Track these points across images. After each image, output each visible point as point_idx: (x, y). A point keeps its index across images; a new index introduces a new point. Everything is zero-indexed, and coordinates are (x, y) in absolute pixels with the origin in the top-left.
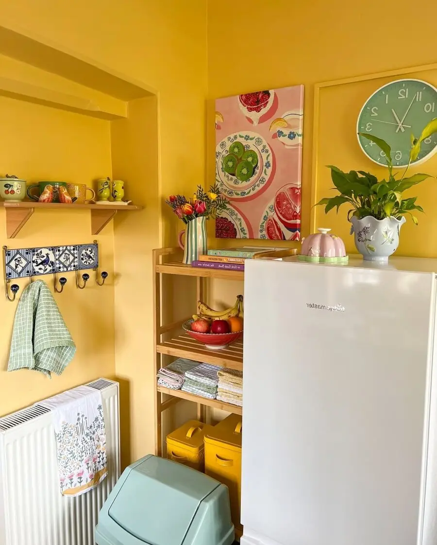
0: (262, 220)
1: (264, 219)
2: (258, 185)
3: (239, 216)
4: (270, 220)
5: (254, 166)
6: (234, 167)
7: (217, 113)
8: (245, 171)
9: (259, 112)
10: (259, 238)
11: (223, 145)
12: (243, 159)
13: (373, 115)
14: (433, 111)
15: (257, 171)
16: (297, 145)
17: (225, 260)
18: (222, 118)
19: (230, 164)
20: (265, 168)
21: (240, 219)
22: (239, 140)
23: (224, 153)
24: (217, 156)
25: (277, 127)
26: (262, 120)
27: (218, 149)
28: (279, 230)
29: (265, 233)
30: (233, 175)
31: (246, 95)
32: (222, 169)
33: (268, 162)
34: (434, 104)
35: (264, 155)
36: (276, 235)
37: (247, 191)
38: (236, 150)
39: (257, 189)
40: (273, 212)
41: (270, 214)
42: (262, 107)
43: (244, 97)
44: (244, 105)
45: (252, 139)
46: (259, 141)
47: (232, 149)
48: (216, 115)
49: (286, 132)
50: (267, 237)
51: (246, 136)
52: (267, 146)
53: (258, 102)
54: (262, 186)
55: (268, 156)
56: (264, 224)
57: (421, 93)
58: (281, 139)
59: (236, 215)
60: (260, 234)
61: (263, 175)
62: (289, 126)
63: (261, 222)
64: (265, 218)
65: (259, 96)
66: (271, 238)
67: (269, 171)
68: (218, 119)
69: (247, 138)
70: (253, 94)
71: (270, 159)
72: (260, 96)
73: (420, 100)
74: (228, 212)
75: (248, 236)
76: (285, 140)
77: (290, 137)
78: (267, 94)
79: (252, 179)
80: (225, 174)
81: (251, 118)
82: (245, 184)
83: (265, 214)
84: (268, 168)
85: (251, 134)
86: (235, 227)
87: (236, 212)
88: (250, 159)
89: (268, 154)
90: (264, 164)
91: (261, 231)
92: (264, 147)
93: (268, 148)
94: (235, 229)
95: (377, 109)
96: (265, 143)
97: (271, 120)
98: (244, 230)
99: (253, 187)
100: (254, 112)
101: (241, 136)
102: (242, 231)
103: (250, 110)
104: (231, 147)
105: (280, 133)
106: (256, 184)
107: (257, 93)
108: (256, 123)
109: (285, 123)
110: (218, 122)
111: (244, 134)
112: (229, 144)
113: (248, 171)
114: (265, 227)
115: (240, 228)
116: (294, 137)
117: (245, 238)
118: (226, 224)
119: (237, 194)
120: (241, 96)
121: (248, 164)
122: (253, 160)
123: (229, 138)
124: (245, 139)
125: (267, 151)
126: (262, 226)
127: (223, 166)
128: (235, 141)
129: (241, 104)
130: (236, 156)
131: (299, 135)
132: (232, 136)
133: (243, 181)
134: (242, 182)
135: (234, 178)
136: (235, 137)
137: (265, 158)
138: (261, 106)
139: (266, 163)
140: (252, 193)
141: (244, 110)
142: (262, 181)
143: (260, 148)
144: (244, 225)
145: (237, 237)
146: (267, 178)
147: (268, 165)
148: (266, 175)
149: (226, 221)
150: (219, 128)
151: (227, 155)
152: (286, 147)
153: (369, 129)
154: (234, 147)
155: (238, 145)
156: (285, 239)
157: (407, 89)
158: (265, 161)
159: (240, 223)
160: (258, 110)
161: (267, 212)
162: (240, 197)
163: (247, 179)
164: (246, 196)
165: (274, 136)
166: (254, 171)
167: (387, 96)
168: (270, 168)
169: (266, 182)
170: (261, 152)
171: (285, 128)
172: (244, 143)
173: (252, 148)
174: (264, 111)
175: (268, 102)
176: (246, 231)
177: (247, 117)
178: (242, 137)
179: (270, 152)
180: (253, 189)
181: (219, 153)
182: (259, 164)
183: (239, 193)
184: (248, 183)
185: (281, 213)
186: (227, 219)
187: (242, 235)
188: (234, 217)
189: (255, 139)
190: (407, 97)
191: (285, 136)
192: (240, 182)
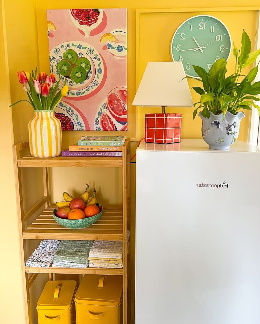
0: (97, 116)
1: (98, 115)
2: (92, 87)
3: (76, 112)
4: (104, 115)
5: (87, 71)
6: (69, 70)
7: (48, 22)
8: (79, 75)
9: (90, 26)
10: (95, 130)
11: (56, 51)
12: (76, 64)
13: (182, 39)
14: (221, 40)
15: (90, 75)
16: (125, 57)
17: (96, 149)
18: (55, 27)
19: (65, 68)
20: (97, 73)
21: (76, 115)
22: (72, 48)
23: (58, 58)
24: (51, 60)
25: (107, 41)
26: (94, 33)
27: (52, 54)
28: (112, 123)
29: (99, 125)
30: (68, 77)
31: (77, 10)
32: (56, 71)
33: (100, 69)
34: (222, 35)
35: (96, 63)
36: (109, 127)
37: (82, 92)
38: (70, 56)
39: (91, 90)
40: (106, 109)
41: (104, 110)
42: (92, 23)
43: (75, 12)
44: (76, 19)
45: (84, 48)
46: (91, 51)
47: (65, 55)
48: (48, 24)
49: (115, 45)
50: (102, 129)
51: (79, 45)
52: (99, 55)
53: (89, 17)
54: (95, 88)
55: (100, 63)
56: (99, 119)
57: (214, 26)
58: (111, 50)
59: (73, 111)
60: (95, 126)
61: (96, 79)
62: (117, 41)
63: (96, 117)
64: (100, 113)
65: (89, 12)
66: (105, 130)
67: (101, 76)
68: (50, 28)
69: (80, 47)
70: (83, 10)
71: (102, 66)
72: (91, 12)
73: (213, 32)
74: (64, 108)
75: (84, 128)
76: (114, 51)
77: (118, 50)
78: (96, 12)
79: (86, 82)
80: (60, 75)
81: (83, 31)
82: (79, 85)
83: (99, 110)
84: (100, 74)
85: (84, 45)
86: (72, 121)
87: (72, 109)
88: (83, 65)
89: (99, 62)
90: (97, 70)
91: (96, 124)
92: (96, 56)
93: (99, 57)
94: (73, 123)
95: (184, 35)
96: (96, 52)
97: (101, 34)
98: (81, 124)
99: (87, 88)
100: (85, 26)
101: (73, 45)
102: (79, 125)
103: (82, 23)
104: (64, 53)
105: (110, 46)
106: (90, 86)
107: (87, 9)
108: (87, 35)
109: (114, 38)
110: (50, 30)
111: (77, 43)
112: (62, 52)
113: (82, 75)
114: (99, 121)
115: (76, 122)
116: (122, 50)
117: (82, 130)
118: (63, 119)
119: (73, 94)
120: (73, 10)
121: (81, 69)
122: (86, 66)
123: (62, 46)
124: (78, 47)
125: (99, 60)
126: (97, 120)
127: (57, 69)
128: (68, 48)
129: (72, 18)
130: (71, 62)
131: (125, 49)
132: (65, 44)
133: (78, 83)
134: (76, 84)
135: (69, 80)
136: (69, 45)
137: (97, 65)
138: (92, 21)
139: (98, 69)
140: (87, 93)
141: (76, 23)
142: (96, 83)
143: (93, 56)
144: (81, 119)
145: (74, 129)
146: (100, 81)
147: (100, 71)
148: (99, 79)
149: (63, 116)
150: (51, 35)
151: (61, 60)
152: (115, 57)
153: (178, 49)
154: (68, 54)
155: (71, 52)
156: (116, 130)
157: (205, 23)
158: (97, 68)
159: (77, 118)
160: (89, 24)
161: (101, 109)
162: (75, 96)
163: (81, 82)
164: (81, 95)
165: (105, 48)
166: (88, 75)
167: (191, 26)
168: (102, 74)
169: (99, 85)
170: (93, 60)
171: (114, 42)
172: (78, 51)
173: (85, 56)
174: (94, 26)
175: (97, 19)
176: (83, 124)
177: (79, 29)
178: (76, 46)
179: (101, 60)
180: (88, 90)
181: (53, 58)
182: (92, 70)
183: (75, 93)
184: (82, 85)
185: (113, 110)
186: (64, 115)
187: (79, 128)
188: (71, 113)
189: (87, 49)
190: (205, 28)
191: (114, 48)
192: (75, 83)
